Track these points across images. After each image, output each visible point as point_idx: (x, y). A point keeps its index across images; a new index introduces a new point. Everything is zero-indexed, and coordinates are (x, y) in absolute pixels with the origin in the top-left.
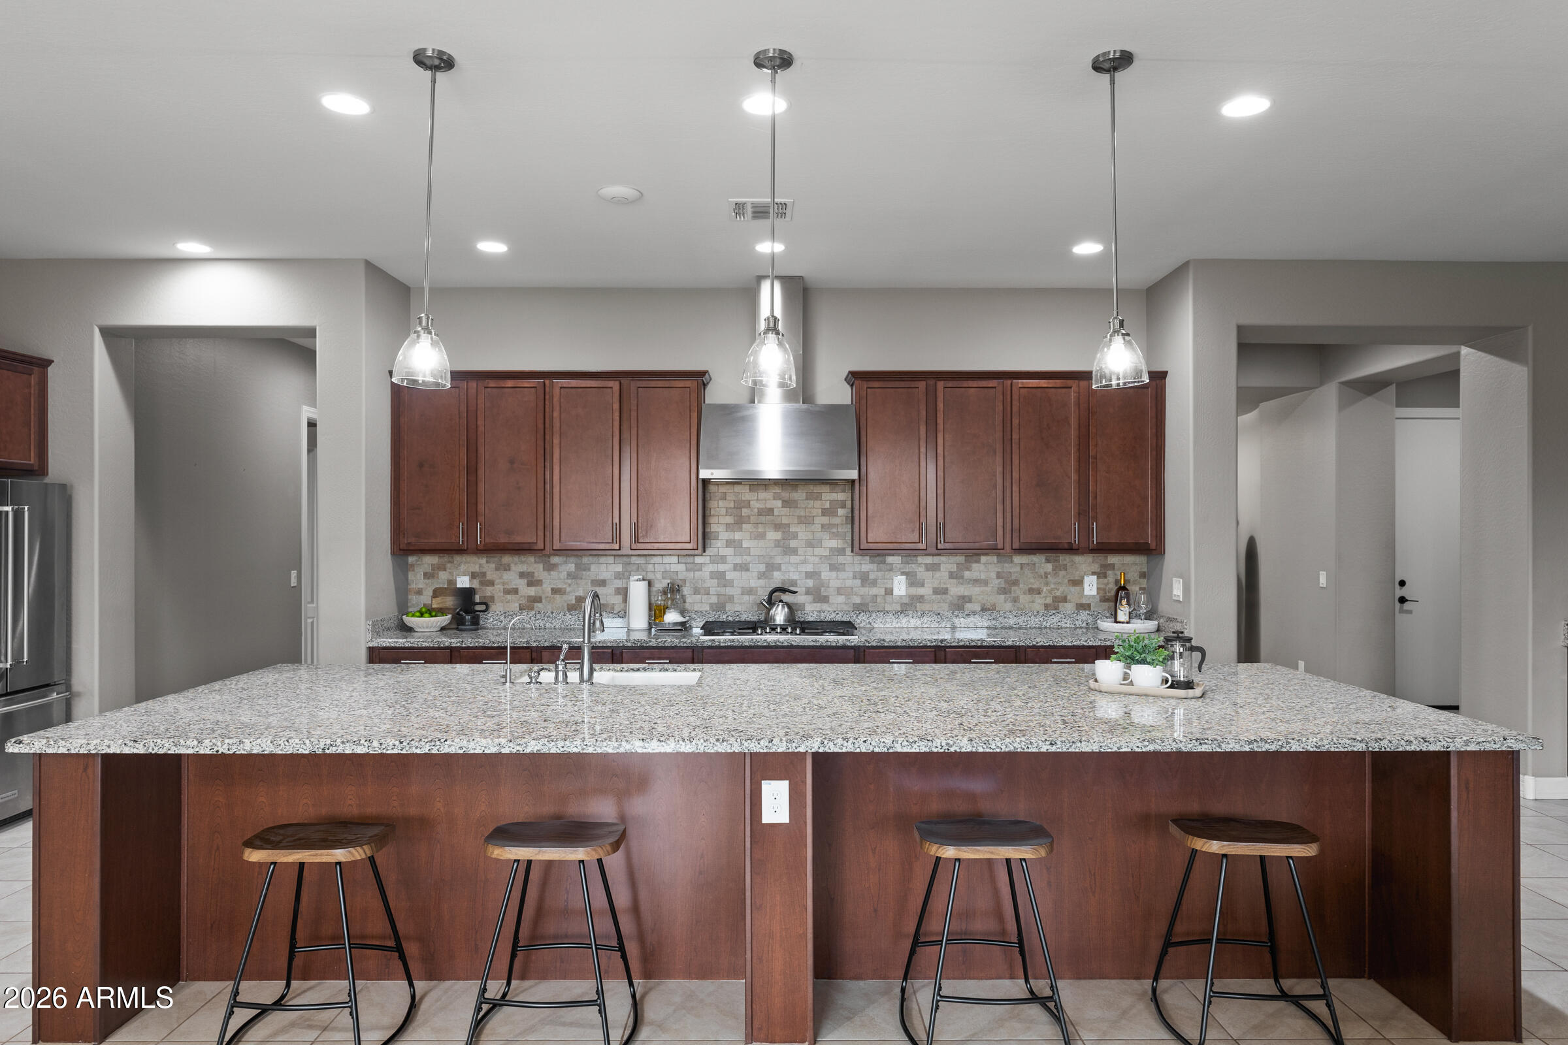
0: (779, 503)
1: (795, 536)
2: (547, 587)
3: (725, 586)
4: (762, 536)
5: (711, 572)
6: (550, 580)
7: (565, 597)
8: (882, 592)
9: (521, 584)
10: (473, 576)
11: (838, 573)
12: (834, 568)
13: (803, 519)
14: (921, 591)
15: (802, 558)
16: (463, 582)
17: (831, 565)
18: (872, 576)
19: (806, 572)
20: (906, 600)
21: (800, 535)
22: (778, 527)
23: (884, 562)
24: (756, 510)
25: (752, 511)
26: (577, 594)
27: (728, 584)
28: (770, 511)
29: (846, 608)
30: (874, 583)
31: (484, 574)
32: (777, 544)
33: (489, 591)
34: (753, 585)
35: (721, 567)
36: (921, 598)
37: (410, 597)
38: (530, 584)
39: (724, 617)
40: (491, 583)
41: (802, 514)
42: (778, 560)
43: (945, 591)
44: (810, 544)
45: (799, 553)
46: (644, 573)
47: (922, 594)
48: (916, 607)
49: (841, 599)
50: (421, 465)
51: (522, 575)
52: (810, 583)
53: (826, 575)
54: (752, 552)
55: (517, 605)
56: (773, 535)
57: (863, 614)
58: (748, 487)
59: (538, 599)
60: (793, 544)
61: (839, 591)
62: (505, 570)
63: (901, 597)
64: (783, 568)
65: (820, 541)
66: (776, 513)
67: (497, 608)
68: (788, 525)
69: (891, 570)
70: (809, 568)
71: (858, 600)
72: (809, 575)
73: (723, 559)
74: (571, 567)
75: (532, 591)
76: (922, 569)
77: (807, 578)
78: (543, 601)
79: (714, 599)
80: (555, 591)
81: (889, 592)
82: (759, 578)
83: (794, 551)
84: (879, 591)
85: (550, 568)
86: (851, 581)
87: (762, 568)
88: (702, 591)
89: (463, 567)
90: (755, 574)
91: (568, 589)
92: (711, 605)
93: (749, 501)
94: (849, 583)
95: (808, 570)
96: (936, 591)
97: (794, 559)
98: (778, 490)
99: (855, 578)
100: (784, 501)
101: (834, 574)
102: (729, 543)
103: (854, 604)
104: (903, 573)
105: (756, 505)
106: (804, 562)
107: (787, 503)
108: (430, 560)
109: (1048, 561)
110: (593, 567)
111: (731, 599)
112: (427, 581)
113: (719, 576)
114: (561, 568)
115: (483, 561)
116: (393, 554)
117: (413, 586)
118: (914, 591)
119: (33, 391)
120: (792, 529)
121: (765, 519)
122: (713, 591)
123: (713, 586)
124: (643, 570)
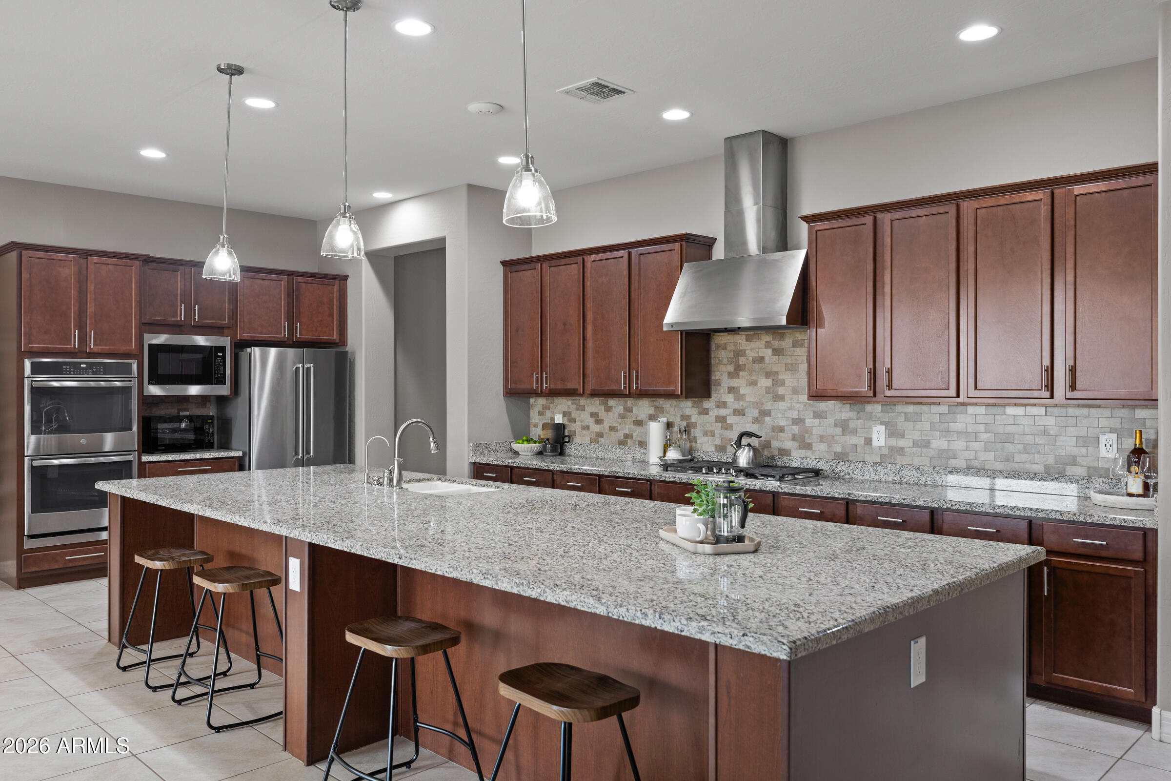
0: (769, 351)
1: (783, 383)
2: (606, 425)
3: (726, 429)
4: (754, 383)
5: (716, 417)
6: (610, 420)
7: (617, 434)
8: (862, 441)
9: (590, 421)
10: (565, 414)
11: (821, 420)
12: (816, 415)
13: (790, 366)
14: (901, 443)
15: (789, 404)
16: (559, 419)
17: (814, 412)
18: (852, 425)
19: (793, 419)
20: (885, 452)
21: (787, 382)
22: (768, 375)
23: (863, 410)
24: (751, 359)
25: (747, 359)
26: (625, 432)
28: (761, 359)
29: (827, 457)
30: (854, 432)
31: (570, 413)
32: (768, 390)
33: (572, 427)
35: (723, 412)
36: (901, 450)
37: (531, 429)
38: (596, 422)
39: (725, 458)
40: (574, 421)
41: (789, 361)
42: (768, 406)
43: (927, 444)
45: (786, 399)
46: (668, 415)
47: (902, 446)
48: (895, 460)
49: (823, 447)
50: (517, 330)
51: (593, 415)
52: (796, 429)
53: (809, 422)
54: (748, 398)
55: (589, 438)
56: (765, 382)
57: (842, 463)
58: (744, 337)
59: (600, 435)
60: (781, 390)
61: (822, 439)
62: (582, 410)
63: (880, 448)
64: (773, 414)
66: (767, 360)
67: (577, 440)
68: (777, 373)
69: (870, 419)
70: (795, 415)
71: (839, 449)
72: (796, 422)
73: (724, 405)
74: (621, 409)
75: (597, 428)
76: (902, 418)
77: (793, 424)
78: (604, 436)
79: (718, 442)
80: (612, 428)
81: (869, 441)
82: (753, 423)
83: (781, 398)
84: (859, 440)
85: (608, 409)
86: (832, 429)
87: (755, 413)
88: (709, 434)
89: (559, 408)
90: (750, 419)
91: (619, 428)
92: (716, 446)
93: (745, 351)
94: (830, 431)
95: (794, 417)
96: (915, 443)
97: (782, 405)
98: (767, 338)
99: (836, 425)
100: (774, 350)
101: (817, 421)
102: (731, 390)
103: (835, 453)
104: (882, 423)
105: (751, 354)
106: (791, 408)
107: (777, 352)
108: (542, 401)
110: (635, 410)
112: (540, 417)
113: (722, 419)
114: (615, 410)
115: (570, 403)
116: (505, 396)
117: (532, 421)
118: (893, 442)
119: (336, 295)
120: (781, 377)
121: (757, 366)
122: (717, 432)
123: (717, 428)
124: (668, 413)
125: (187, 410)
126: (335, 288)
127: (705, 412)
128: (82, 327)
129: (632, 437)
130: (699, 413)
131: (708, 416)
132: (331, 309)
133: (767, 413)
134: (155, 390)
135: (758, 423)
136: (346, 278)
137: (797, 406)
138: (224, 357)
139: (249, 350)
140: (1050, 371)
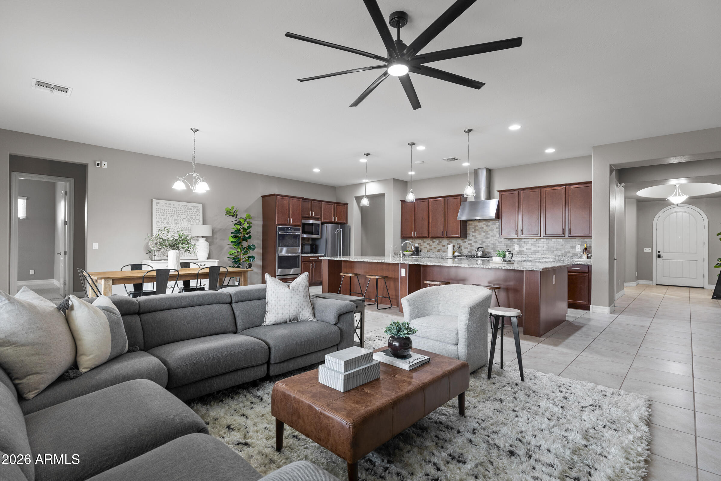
0: (485, 226)
1: (489, 234)
2: (433, 247)
3: (471, 247)
4: (480, 234)
5: (468, 244)
6: (434, 245)
7: (436, 249)
9: (428, 246)
10: (419, 244)
12: (499, 242)
13: (491, 230)
14: (523, 249)
16: (417, 245)
18: (509, 245)
20: (519, 252)
21: (490, 234)
22: (484, 232)
23: (513, 241)
27: (473, 246)
30: (510, 247)
31: (421, 244)
32: (484, 236)
33: (421, 247)
35: (471, 242)
36: (523, 251)
38: (429, 246)
40: (422, 246)
41: (491, 228)
42: (484, 240)
43: (530, 249)
44: (492, 236)
46: (454, 243)
48: (522, 254)
50: (406, 220)
51: (428, 244)
52: (493, 246)
53: (497, 244)
54: (478, 238)
55: (426, 252)
56: (483, 234)
58: (477, 222)
59: (431, 249)
60: (488, 236)
61: (500, 249)
62: (424, 243)
63: (517, 250)
64: (487, 242)
65: (495, 235)
66: (484, 228)
67: (423, 251)
68: (487, 232)
69: (515, 243)
70: (492, 242)
72: (493, 244)
73: (471, 240)
74: (438, 242)
75: (430, 248)
76: (524, 242)
79: (469, 250)
80: (435, 248)
81: (514, 249)
82: (481, 245)
83: (489, 238)
85: (433, 242)
87: (481, 242)
88: (467, 249)
89: (417, 242)
91: (437, 247)
92: (468, 252)
96: (527, 249)
97: (489, 240)
98: (485, 222)
99: (504, 245)
100: (486, 225)
101: (499, 244)
102: (473, 236)
104: (518, 244)
105: (479, 227)
106: (491, 241)
107: (487, 226)
108: (411, 240)
109: (563, 241)
110: (442, 242)
111: (473, 250)
112: (410, 245)
113: (470, 244)
114: (435, 242)
115: (420, 241)
116: (401, 239)
117: (407, 246)
118: (521, 249)
119: (345, 209)
120: (489, 232)
121: (481, 230)
122: (469, 248)
123: (469, 247)
125: (305, 242)
126: (345, 207)
127: (465, 242)
128: (289, 217)
129: (441, 250)
130: (463, 243)
132: (344, 213)
133: (484, 242)
134: (305, 236)
135: (483, 245)
136: (347, 204)
137: (493, 240)
138: (319, 227)
139: (326, 225)
140: (565, 230)
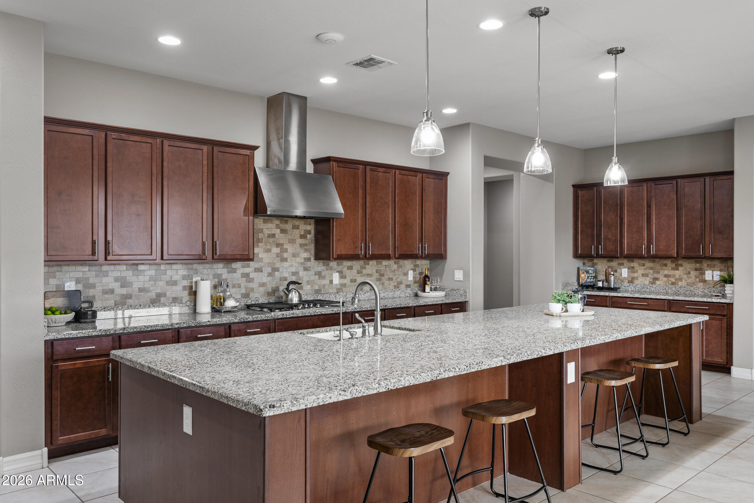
0: (278, 231)
1: (286, 251)
2: (135, 287)
3: (249, 282)
4: (269, 251)
5: (242, 274)
7: (149, 294)
8: (328, 282)
9: (116, 286)
10: (78, 281)
11: (308, 272)
12: (306, 269)
13: (290, 240)
14: (345, 281)
15: (290, 264)
16: (70, 286)
17: (304, 268)
18: (323, 274)
19: (292, 272)
20: (339, 286)
21: (289, 250)
22: (278, 245)
23: (328, 265)
24: (266, 235)
25: (264, 235)
26: (157, 291)
27: (251, 280)
28: (273, 235)
29: (311, 293)
30: (324, 278)
31: (87, 279)
32: (278, 255)
33: (91, 292)
34: (265, 281)
38: (122, 286)
39: (250, 301)
40: (93, 286)
41: (290, 237)
42: (278, 265)
43: (355, 280)
44: (294, 255)
45: (288, 260)
46: (201, 275)
47: (345, 283)
48: (343, 290)
49: (309, 287)
51: (116, 279)
53: (302, 273)
54: (265, 260)
55: (113, 301)
56: (276, 250)
57: (320, 295)
58: (262, 220)
60: (285, 255)
61: (308, 283)
62: (104, 276)
63: (336, 285)
64: (280, 270)
65: (298, 254)
66: (277, 237)
68: (283, 244)
69: (332, 270)
70: (294, 270)
71: (317, 288)
74: (153, 272)
75: (124, 291)
76: (345, 269)
77: (292, 275)
78: (133, 298)
79: (243, 291)
81: (331, 282)
82: (268, 276)
83: (285, 260)
84: (326, 282)
85: (138, 273)
86: (313, 276)
87: (269, 270)
88: (237, 286)
90: (266, 274)
91: (151, 288)
92: (242, 294)
93: (262, 229)
94: (313, 278)
95: (293, 271)
96: (351, 281)
97: (286, 264)
98: (277, 222)
99: (315, 274)
100: (281, 230)
101: (306, 272)
103: (315, 290)
104: (338, 272)
105: (267, 232)
106: (291, 266)
107: (283, 231)
109: (395, 263)
111: (252, 290)
114: (146, 273)
115: (86, 269)
118: (342, 281)
120: (285, 247)
121: (271, 240)
122: (243, 285)
123: (243, 282)
124: (201, 274)
127: (234, 271)
129: (165, 295)
130: (228, 272)
131: (236, 274)
133: (277, 270)
135: (271, 276)
137: (294, 264)
